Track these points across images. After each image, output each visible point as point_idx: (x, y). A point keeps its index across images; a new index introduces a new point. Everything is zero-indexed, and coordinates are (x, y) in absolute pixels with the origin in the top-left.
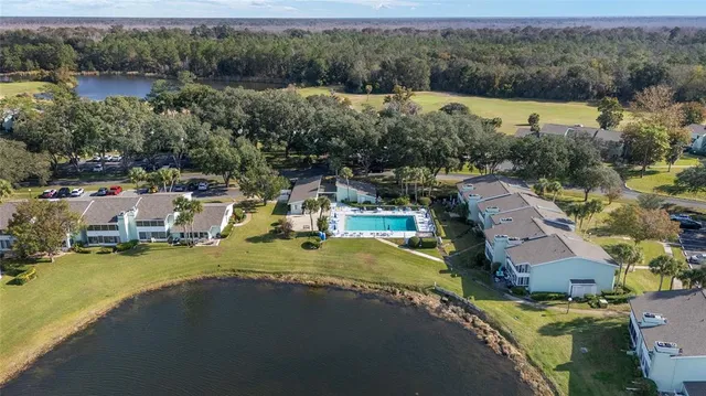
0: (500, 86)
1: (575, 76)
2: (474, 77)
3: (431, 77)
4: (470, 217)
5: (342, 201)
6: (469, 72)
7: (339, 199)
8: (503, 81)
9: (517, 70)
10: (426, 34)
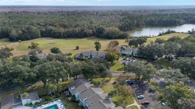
0: (63, 35)
1: (83, 31)
2: (54, 33)
3: (41, 34)
4: (77, 100)
5: (25, 105)
6: (53, 31)
7: (23, 104)
8: (64, 34)
9: (66, 30)
10: (32, 14)
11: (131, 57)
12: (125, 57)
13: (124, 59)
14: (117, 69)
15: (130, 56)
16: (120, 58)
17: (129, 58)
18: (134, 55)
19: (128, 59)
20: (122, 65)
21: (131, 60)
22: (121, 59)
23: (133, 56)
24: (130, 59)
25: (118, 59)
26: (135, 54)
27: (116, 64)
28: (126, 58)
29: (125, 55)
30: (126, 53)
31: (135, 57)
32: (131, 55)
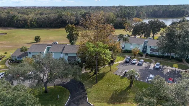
8: (32, 21)
11: (142, 56)
12: (128, 57)
13: (126, 62)
14: (110, 94)
15: (140, 55)
16: (118, 58)
17: (139, 60)
18: (148, 51)
19: (135, 60)
20: (122, 78)
21: (145, 64)
22: (119, 61)
23: (147, 55)
24: (142, 60)
25: (112, 62)
26: (152, 50)
27: (106, 77)
28: (131, 59)
29: (128, 52)
30: (131, 47)
31: (152, 56)
32: (141, 51)
